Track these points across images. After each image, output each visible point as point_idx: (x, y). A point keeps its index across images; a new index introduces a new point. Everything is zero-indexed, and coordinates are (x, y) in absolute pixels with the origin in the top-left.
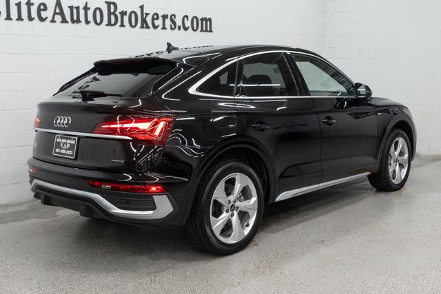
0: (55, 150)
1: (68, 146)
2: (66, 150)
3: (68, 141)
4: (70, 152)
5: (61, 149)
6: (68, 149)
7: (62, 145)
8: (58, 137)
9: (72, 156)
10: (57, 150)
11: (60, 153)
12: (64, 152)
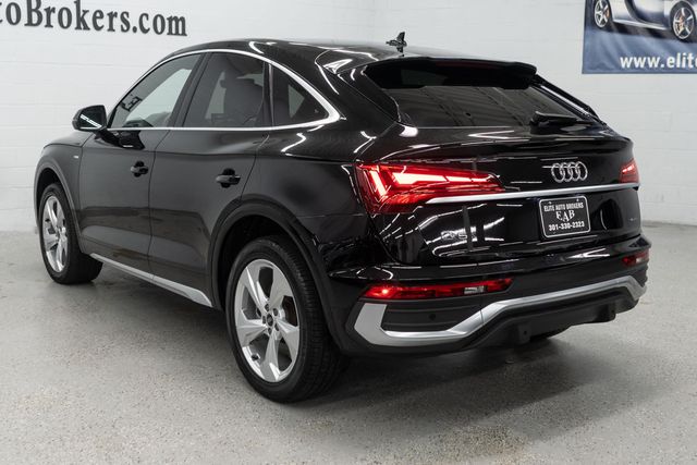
0: (547, 228)
1: (572, 214)
2: (571, 222)
3: (569, 206)
4: (580, 224)
5: (559, 222)
6: (575, 219)
7: (558, 216)
8: (544, 204)
9: (585, 228)
10: (552, 227)
11: (560, 231)
12: (568, 226)
